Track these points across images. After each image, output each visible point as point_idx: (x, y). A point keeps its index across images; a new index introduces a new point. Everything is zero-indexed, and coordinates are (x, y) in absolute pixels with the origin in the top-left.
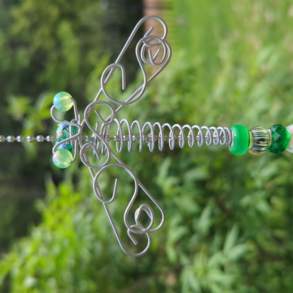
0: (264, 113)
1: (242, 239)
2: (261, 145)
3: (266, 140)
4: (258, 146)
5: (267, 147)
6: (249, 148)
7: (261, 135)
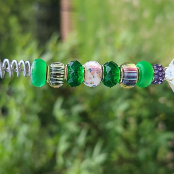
2: (58, 79)
3: (63, 74)
4: (54, 79)
5: (62, 79)
6: (47, 81)
7: (58, 70)
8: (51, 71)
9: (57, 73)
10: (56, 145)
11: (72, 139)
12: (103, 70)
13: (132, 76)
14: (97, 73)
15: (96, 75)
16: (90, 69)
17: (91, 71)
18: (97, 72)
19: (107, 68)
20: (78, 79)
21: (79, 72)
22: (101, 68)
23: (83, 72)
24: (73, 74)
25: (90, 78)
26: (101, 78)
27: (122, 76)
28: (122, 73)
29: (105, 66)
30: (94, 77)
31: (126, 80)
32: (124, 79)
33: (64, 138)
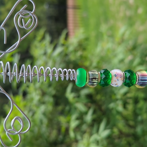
0: (122, 61)
1: (108, 127)
2: (94, 81)
3: (97, 78)
4: (92, 82)
5: (97, 82)
6: (87, 83)
7: (94, 75)
8: (90, 76)
9: (93, 78)
10: (68, 122)
11: (81, 117)
12: (124, 75)
13: (144, 80)
14: (120, 78)
15: (119, 79)
16: (116, 75)
17: (116, 76)
18: (120, 76)
19: (127, 74)
20: (108, 82)
21: (108, 77)
22: (123, 74)
23: (111, 76)
24: (104, 78)
25: (115, 81)
26: (123, 81)
27: (137, 80)
28: (137, 78)
29: (126, 72)
30: (118, 80)
31: (140, 82)
32: (139, 81)
33: (74, 117)
